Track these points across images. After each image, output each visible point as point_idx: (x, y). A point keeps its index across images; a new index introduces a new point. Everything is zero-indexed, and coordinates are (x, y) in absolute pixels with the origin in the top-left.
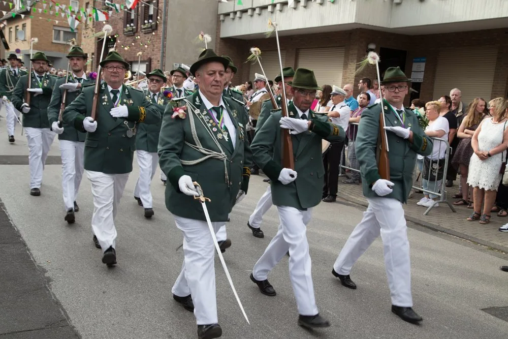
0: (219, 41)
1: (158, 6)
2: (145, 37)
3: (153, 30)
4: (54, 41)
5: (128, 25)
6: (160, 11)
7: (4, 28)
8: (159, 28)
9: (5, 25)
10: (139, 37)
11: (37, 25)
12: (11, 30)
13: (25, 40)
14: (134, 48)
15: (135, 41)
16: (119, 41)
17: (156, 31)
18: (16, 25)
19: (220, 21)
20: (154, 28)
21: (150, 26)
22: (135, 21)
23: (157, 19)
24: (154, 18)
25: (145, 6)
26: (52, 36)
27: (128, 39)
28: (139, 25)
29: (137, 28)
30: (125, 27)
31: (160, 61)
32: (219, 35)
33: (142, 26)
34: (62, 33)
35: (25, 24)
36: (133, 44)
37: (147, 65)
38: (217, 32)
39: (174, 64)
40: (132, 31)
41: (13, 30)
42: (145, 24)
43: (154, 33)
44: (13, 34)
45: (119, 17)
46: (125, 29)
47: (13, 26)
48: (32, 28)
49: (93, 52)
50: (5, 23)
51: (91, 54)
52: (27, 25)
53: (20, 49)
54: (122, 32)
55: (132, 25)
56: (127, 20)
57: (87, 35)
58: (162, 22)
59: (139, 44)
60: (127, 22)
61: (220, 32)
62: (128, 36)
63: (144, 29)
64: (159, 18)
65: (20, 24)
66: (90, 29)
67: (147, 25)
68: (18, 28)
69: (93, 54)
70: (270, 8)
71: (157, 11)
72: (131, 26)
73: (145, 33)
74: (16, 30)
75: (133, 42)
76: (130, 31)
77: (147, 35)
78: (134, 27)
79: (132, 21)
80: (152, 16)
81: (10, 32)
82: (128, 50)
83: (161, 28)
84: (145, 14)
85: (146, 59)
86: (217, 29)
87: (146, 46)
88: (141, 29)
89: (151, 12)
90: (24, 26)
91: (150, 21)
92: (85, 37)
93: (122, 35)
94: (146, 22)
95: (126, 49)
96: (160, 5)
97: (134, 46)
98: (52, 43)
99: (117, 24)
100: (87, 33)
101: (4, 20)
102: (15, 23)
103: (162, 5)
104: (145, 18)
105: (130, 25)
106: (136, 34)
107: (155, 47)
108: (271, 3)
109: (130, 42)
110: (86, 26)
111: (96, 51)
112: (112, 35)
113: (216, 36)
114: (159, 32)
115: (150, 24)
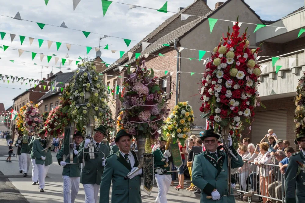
1: (171, 80)
3: (167, 100)
6: (172, 84)
8: (172, 98)
9: (42, 104)
12: (47, 107)
17: (169, 100)
18: (51, 102)
20: (168, 98)
21: (164, 96)
23: (170, 90)
24: (168, 89)
25: (159, 81)
35: (58, 101)
43: (167, 102)
47: (48, 103)
50: (42, 101)
58: (175, 92)
64: (172, 89)
65: (54, 102)
66: (110, 102)
68: (52, 105)
70: (271, 75)
71: (171, 84)
74: (51, 106)
80: (165, 88)
83: (174, 98)
89: (165, 86)
91: (165, 92)
96: (172, 79)
103: (174, 80)
108: (272, 71)
114: (172, 100)
115: (164, 95)
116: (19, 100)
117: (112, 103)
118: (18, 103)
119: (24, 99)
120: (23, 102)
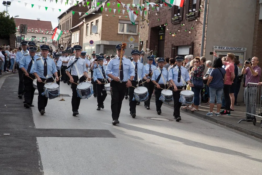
0: (258, 23)
2: (189, 24)
3: (196, 18)
4: (119, 33)
5: (175, 15)
7: (83, 24)
9: (84, 22)
10: (184, 25)
11: (106, 20)
12: (88, 26)
13: (97, 33)
14: (180, 34)
15: (180, 28)
16: (167, 29)
17: (198, 18)
18: (92, 21)
19: (260, 4)
20: (197, 15)
21: (193, 14)
22: (181, 11)
23: (200, 8)
24: (197, 6)
26: (118, 28)
27: (174, 27)
28: (184, 14)
29: (183, 17)
30: (173, 16)
31: (201, 45)
32: (258, 17)
33: (187, 14)
34: (125, 25)
35: (98, 20)
36: (179, 31)
37: (190, 48)
38: (256, 15)
39: (214, 47)
40: (179, 19)
41: (89, 26)
42: (189, 12)
43: (196, 20)
44: (89, 28)
45: (168, 9)
46: (173, 18)
47: (90, 23)
48: (103, 23)
49: (147, 40)
50: (84, 21)
51: (146, 41)
52: (99, 21)
53: (94, 41)
54: (170, 21)
55: (179, 14)
56: (175, 10)
57: (143, 26)
58: (204, 9)
59: (184, 31)
60: (175, 12)
61: (259, 15)
62: (175, 24)
63: (189, 17)
64: (201, 6)
65: (94, 21)
66: (146, 21)
67: (190, 13)
68: (92, 24)
69: (147, 41)
71: (200, 1)
72: (177, 16)
73: (189, 21)
74: (92, 25)
75: (179, 29)
76: (176, 20)
77: (191, 22)
78: (180, 16)
79: (179, 11)
80: (195, 5)
81: (87, 27)
82: (174, 37)
83: (202, 15)
84: (189, 4)
85: (189, 44)
86: (256, 12)
87: (190, 32)
88: (186, 17)
89: (195, 2)
90: (97, 21)
91: (194, 10)
92: (142, 27)
93: (170, 24)
94: (190, 11)
95: (173, 35)
97: (180, 32)
98: (118, 34)
99: (166, 15)
100: (143, 24)
101: (83, 19)
102: (91, 20)
104: (189, 7)
105: (177, 14)
106: (182, 22)
107: (198, 33)
109: (176, 30)
110: (143, 19)
111: (149, 39)
112: (163, 24)
113: (256, 19)
114: (201, 19)
115: (193, 12)
116: (64, 18)
117: (147, 22)
118: (62, 21)
119: (68, 18)
120: (67, 20)
